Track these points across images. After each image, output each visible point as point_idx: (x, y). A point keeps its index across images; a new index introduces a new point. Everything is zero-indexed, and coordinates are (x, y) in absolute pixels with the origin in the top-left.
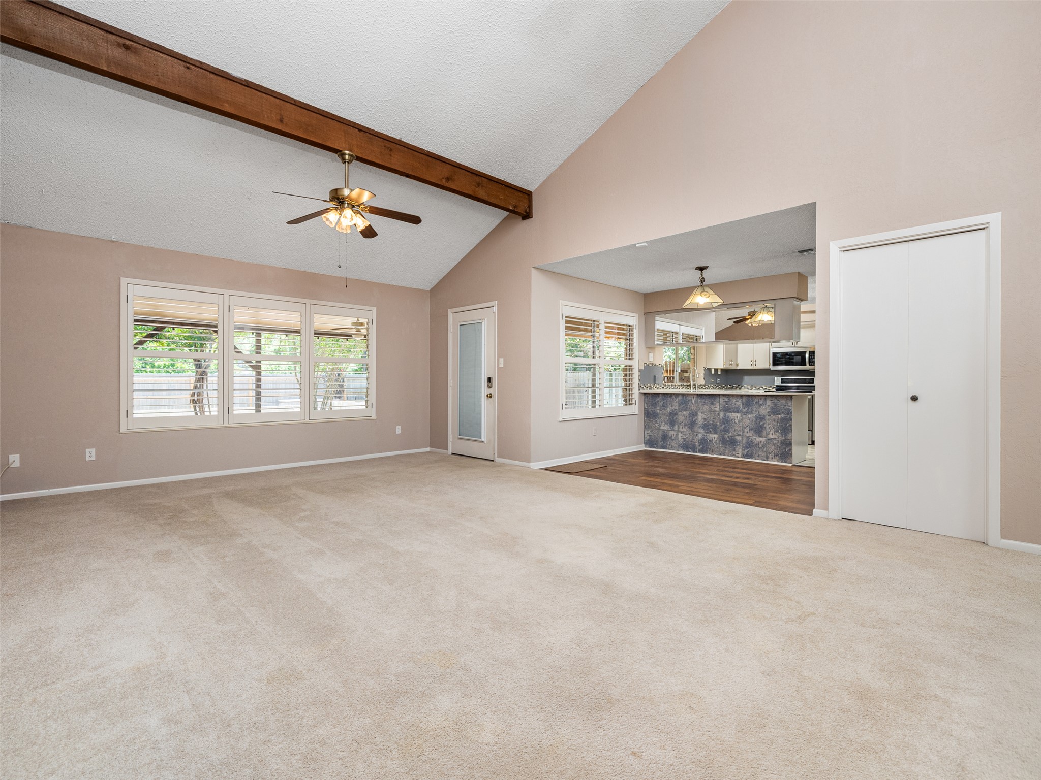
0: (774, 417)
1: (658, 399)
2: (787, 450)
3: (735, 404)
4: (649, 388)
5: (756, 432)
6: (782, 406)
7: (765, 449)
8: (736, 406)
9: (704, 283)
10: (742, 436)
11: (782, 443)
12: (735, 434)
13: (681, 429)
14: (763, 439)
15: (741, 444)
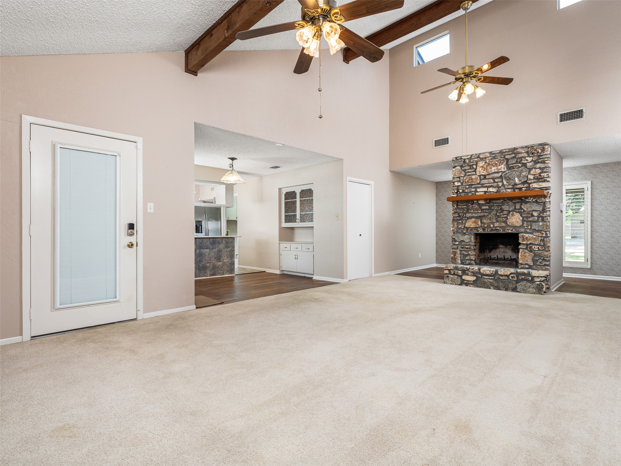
0: (226, 250)
2: (233, 267)
5: (217, 259)
6: (230, 243)
7: (222, 269)
8: (207, 245)
10: (210, 263)
11: (230, 264)
12: (206, 262)
14: (221, 263)
15: (209, 268)
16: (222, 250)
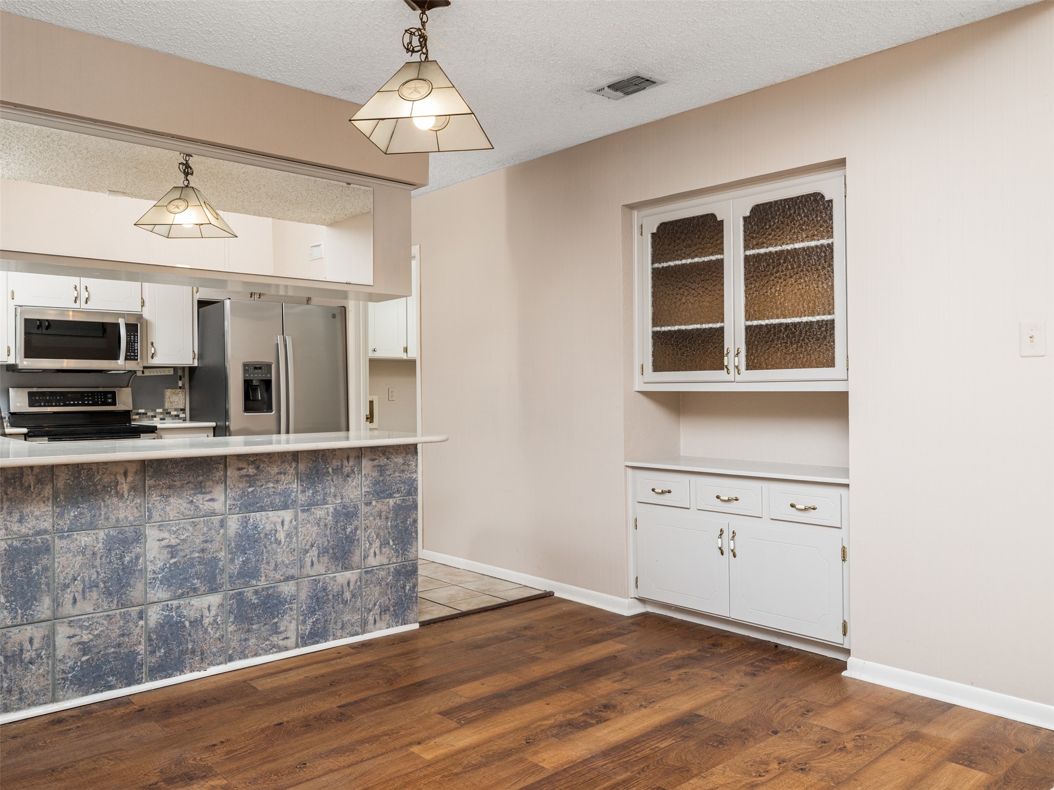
0: (379, 506)
2: (408, 588)
5: (335, 558)
6: (397, 474)
7: (358, 603)
10: (298, 579)
11: (398, 573)
12: (277, 576)
13: (67, 608)
14: (351, 575)
15: (295, 606)
16: (355, 507)
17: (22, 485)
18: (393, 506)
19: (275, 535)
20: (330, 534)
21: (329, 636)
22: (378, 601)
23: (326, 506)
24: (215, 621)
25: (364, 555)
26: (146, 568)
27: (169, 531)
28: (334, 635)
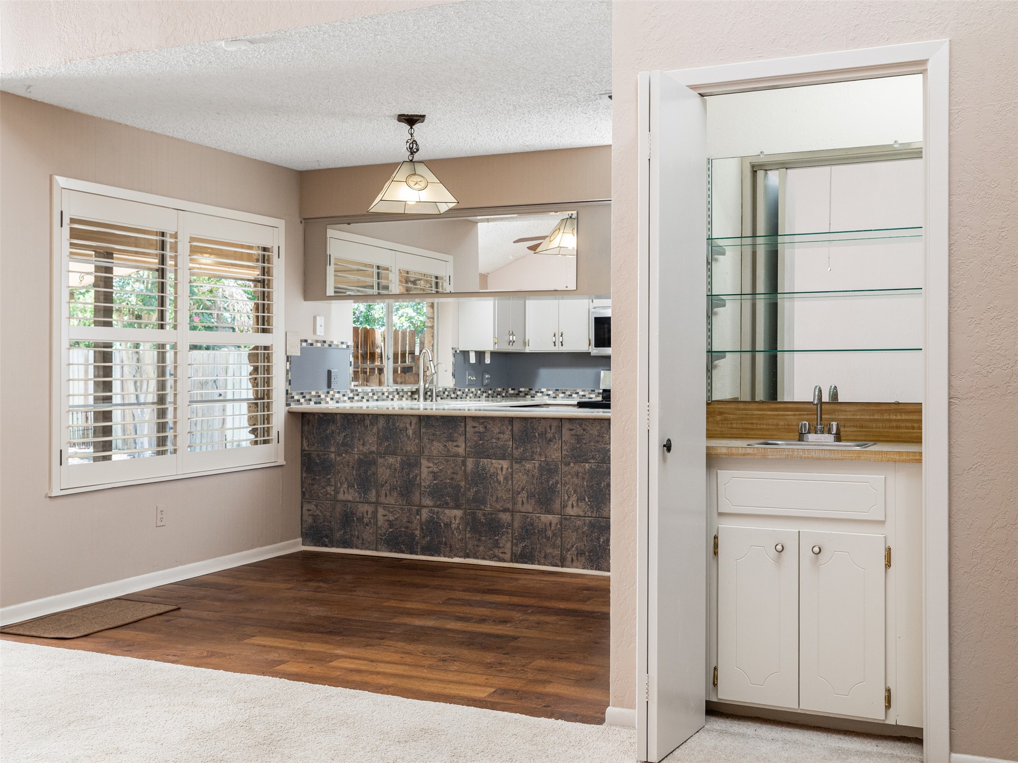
0: (577, 468)
1: (332, 427)
2: (602, 540)
3: (498, 439)
4: (314, 400)
5: (539, 502)
6: (592, 444)
7: (558, 542)
8: (500, 443)
9: (417, 157)
10: (513, 512)
11: (592, 525)
12: (498, 507)
13: (383, 499)
14: (553, 519)
15: (510, 531)
16: (556, 465)
17: (364, 425)
18: (588, 470)
19: (497, 477)
20: (537, 483)
21: (535, 560)
22: (575, 545)
23: (533, 462)
24: (458, 527)
25: (564, 505)
26: (421, 484)
27: (433, 462)
28: (538, 561)
